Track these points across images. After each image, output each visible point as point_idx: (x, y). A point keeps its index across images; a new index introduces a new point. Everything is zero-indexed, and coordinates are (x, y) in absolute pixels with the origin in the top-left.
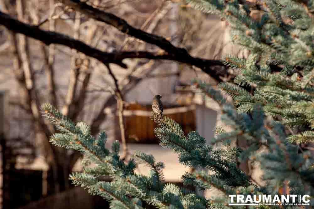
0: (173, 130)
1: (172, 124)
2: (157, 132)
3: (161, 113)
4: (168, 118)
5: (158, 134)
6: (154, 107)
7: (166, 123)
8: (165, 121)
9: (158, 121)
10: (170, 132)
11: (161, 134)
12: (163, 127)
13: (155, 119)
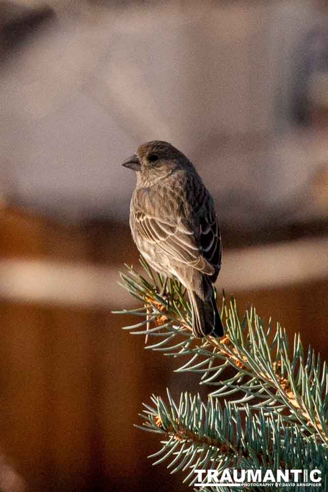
0: (286, 412)
1: (284, 363)
2: (168, 427)
3: (207, 282)
4: (253, 317)
5: (173, 441)
6: (153, 230)
7: (236, 357)
8: (229, 344)
9: (172, 342)
10: (267, 431)
11: (199, 442)
12: (212, 388)
13: (153, 324)
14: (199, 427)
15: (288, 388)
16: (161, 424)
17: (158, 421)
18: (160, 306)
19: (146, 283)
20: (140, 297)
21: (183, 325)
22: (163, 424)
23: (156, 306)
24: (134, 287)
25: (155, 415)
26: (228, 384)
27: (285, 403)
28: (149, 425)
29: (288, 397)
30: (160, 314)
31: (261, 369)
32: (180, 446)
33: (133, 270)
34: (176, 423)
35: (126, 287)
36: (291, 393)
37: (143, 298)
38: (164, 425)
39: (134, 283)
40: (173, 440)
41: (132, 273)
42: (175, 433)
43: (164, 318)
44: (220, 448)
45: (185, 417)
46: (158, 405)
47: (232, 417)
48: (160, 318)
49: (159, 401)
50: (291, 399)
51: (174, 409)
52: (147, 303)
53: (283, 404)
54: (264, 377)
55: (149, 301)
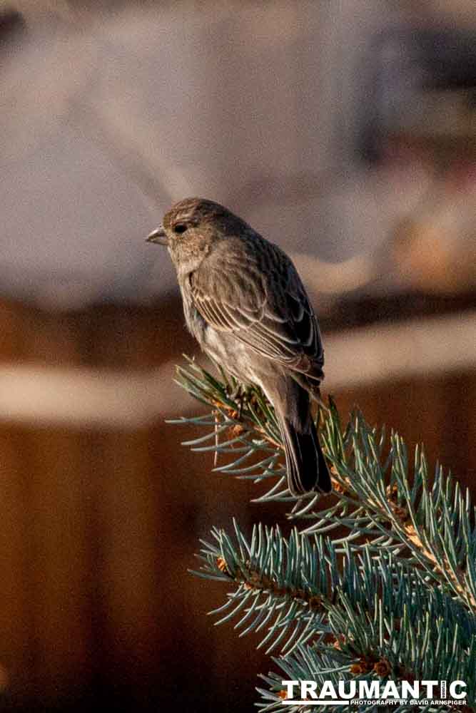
0: (406, 553)
13: (224, 437)
14: (279, 571)
15: (406, 520)
16: (225, 568)
17: (221, 564)
18: (232, 411)
19: (212, 380)
20: (205, 399)
21: (264, 438)
22: (227, 568)
23: (226, 411)
24: (197, 386)
25: (217, 555)
26: (327, 516)
27: (403, 542)
28: (209, 570)
29: (407, 532)
30: (232, 424)
31: (369, 494)
32: (252, 598)
33: (196, 362)
34: (246, 567)
35: (186, 387)
36: (411, 527)
37: (209, 401)
38: (230, 569)
39: (197, 380)
40: (242, 591)
41: (193, 366)
42: (245, 580)
43: (238, 428)
44: (308, 601)
45: (259, 558)
46: (221, 541)
47: (325, 558)
48: (233, 428)
49: (222, 536)
50: (411, 534)
51: (245, 548)
52: (215, 408)
53: (400, 543)
54: (374, 505)
55: (217, 405)
